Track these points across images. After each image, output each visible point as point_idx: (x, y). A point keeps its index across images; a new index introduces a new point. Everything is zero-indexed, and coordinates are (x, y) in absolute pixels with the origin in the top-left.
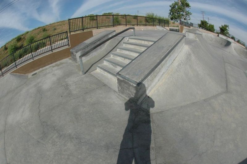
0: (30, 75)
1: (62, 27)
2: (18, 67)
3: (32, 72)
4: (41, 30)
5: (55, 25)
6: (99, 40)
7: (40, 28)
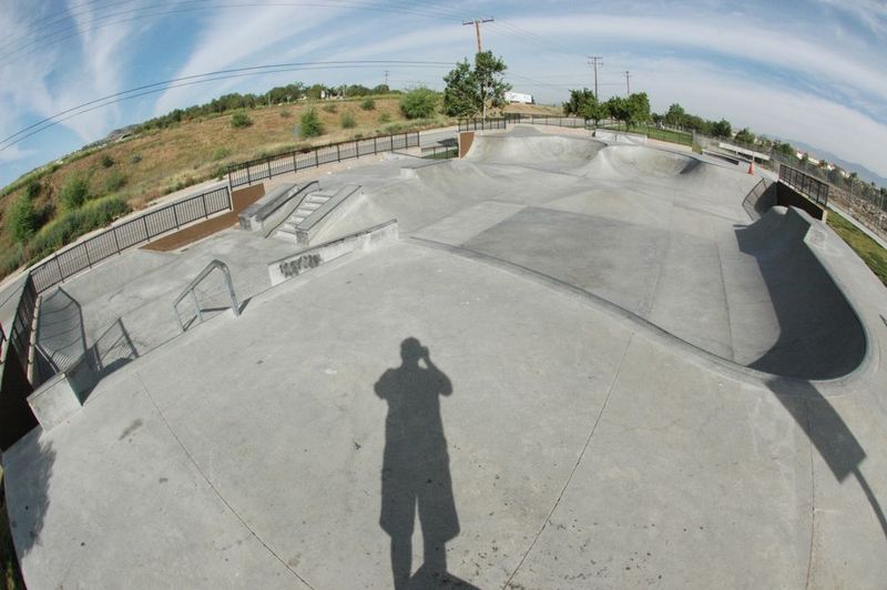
0: (178, 251)
1: (158, 151)
2: (152, 240)
3: (180, 246)
4: (95, 161)
5: (134, 146)
6: (276, 200)
7: (92, 156)
